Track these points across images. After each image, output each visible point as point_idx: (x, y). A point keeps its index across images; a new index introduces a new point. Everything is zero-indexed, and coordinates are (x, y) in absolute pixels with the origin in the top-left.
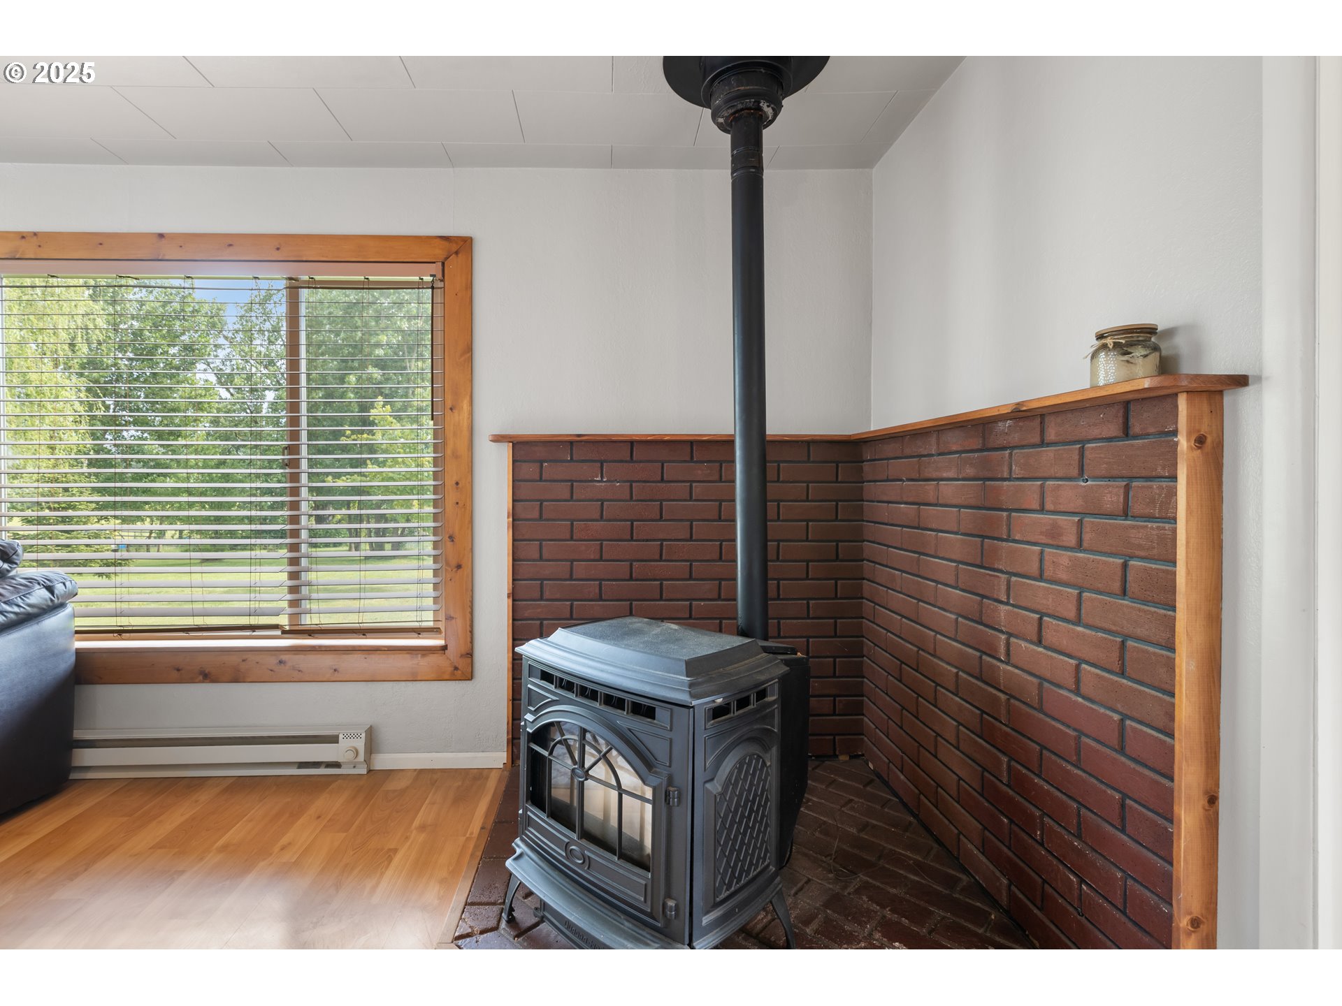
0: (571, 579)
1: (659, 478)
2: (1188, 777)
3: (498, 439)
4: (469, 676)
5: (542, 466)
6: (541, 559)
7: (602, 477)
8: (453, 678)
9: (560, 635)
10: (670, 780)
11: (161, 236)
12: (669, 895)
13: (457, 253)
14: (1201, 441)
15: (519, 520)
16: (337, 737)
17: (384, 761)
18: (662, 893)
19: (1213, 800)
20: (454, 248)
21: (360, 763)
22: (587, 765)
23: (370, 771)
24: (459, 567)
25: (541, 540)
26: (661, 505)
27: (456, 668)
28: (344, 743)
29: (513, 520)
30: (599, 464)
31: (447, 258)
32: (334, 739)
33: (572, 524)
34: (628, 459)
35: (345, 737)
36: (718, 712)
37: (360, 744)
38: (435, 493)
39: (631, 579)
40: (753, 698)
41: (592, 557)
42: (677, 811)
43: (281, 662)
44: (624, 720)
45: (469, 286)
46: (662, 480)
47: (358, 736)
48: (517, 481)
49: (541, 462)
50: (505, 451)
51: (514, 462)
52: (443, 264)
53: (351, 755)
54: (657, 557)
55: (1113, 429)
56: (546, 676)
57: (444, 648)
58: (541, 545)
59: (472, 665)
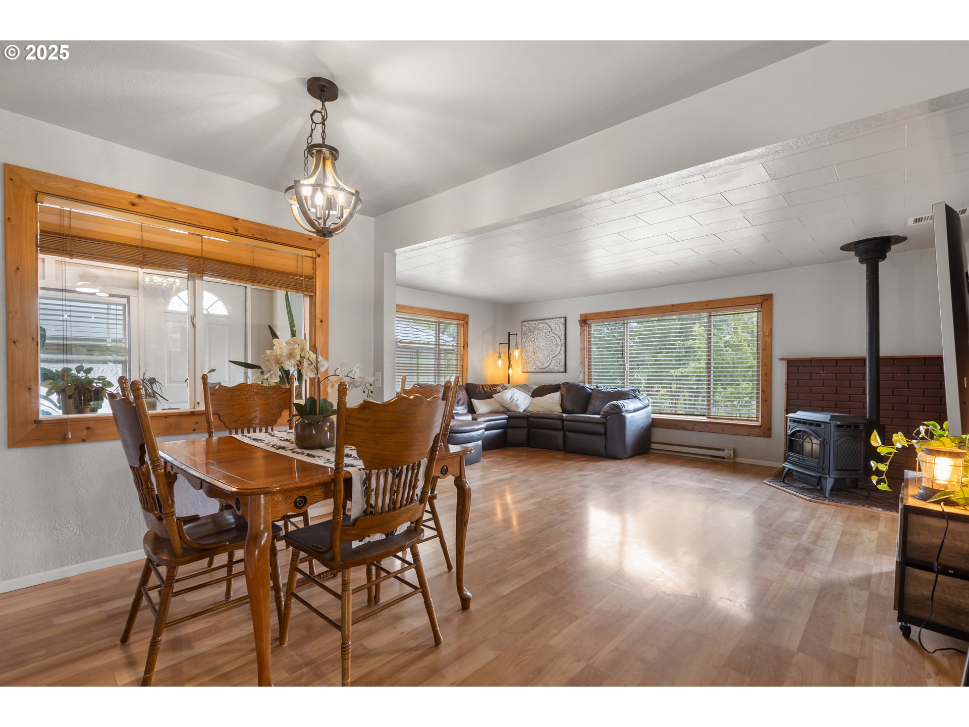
1: (849, 372)
3: (781, 359)
4: (769, 436)
5: (798, 368)
6: (798, 399)
7: (824, 372)
8: (763, 436)
9: (799, 412)
10: (824, 439)
11: (673, 305)
12: (824, 464)
13: (767, 300)
15: (790, 386)
17: (739, 460)
18: (822, 463)
20: (766, 298)
21: (731, 458)
22: (804, 438)
23: (734, 462)
24: (766, 401)
25: (798, 393)
26: (850, 382)
27: (765, 433)
28: (726, 452)
29: (787, 386)
30: (822, 368)
31: (763, 302)
32: (723, 450)
33: (811, 388)
34: (835, 365)
35: (727, 450)
36: (839, 426)
37: (732, 452)
38: (757, 377)
40: (853, 427)
41: (819, 399)
42: (826, 446)
43: (706, 426)
44: (813, 428)
45: (771, 310)
46: (851, 373)
47: (731, 450)
48: (789, 373)
50: (784, 364)
51: (788, 367)
52: (762, 304)
53: (729, 455)
54: (848, 400)
56: (794, 421)
57: (760, 426)
58: (798, 395)
59: (771, 433)
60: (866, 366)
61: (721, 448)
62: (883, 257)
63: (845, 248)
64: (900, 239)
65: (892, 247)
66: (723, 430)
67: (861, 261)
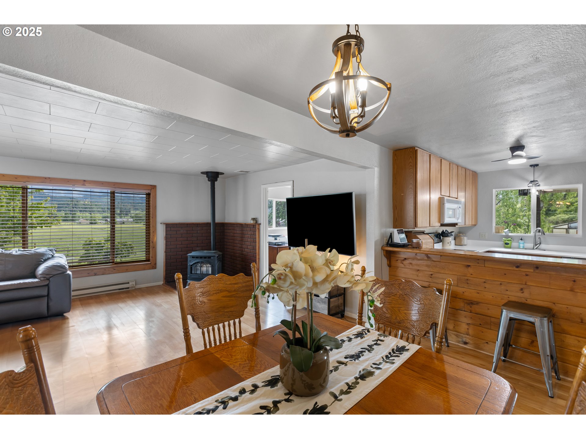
0: (176, 248)
2: (257, 257)
3: (162, 224)
4: (155, 268)
6: (171, 245)
7: (182, 230)
8: (153, 269)
13: (152, 188)
14: (258, 229)
16: (129, 282)
17: (139, 286)
19: (259, 259)
21: (134, 287)
22: (202, 265)
23: (137, 288)
24: (154, 247)
26: (192, 235)
27: (153, 267)
28: (130, 283)
29: (166, 238)
30: (181, 228)
33: (176, 238)
34: (187, 227)
35: (131, 282)
36: (217, 257)
39: (187, 247)
41: (180, 244)
42: (214, 267)
45: (156, 195)
46: (192, 230)
47: (133, 282)
48: (166, 231)
49: (171, 228)
50: (164, 226)
51: (166, 228)
53: (132, 286)
54: (192, 243)
55: (252, 227)
56: (193, 257)
57: (151, 263)
58: (171, 242)
59: (156, 266)
60: (211, 227)
61: (127, 282)
62: (216, 180)
63: (203, 173)
64: (222, 174)
65: (219, 176)
66: (127, 270)
67: (209, 180)
